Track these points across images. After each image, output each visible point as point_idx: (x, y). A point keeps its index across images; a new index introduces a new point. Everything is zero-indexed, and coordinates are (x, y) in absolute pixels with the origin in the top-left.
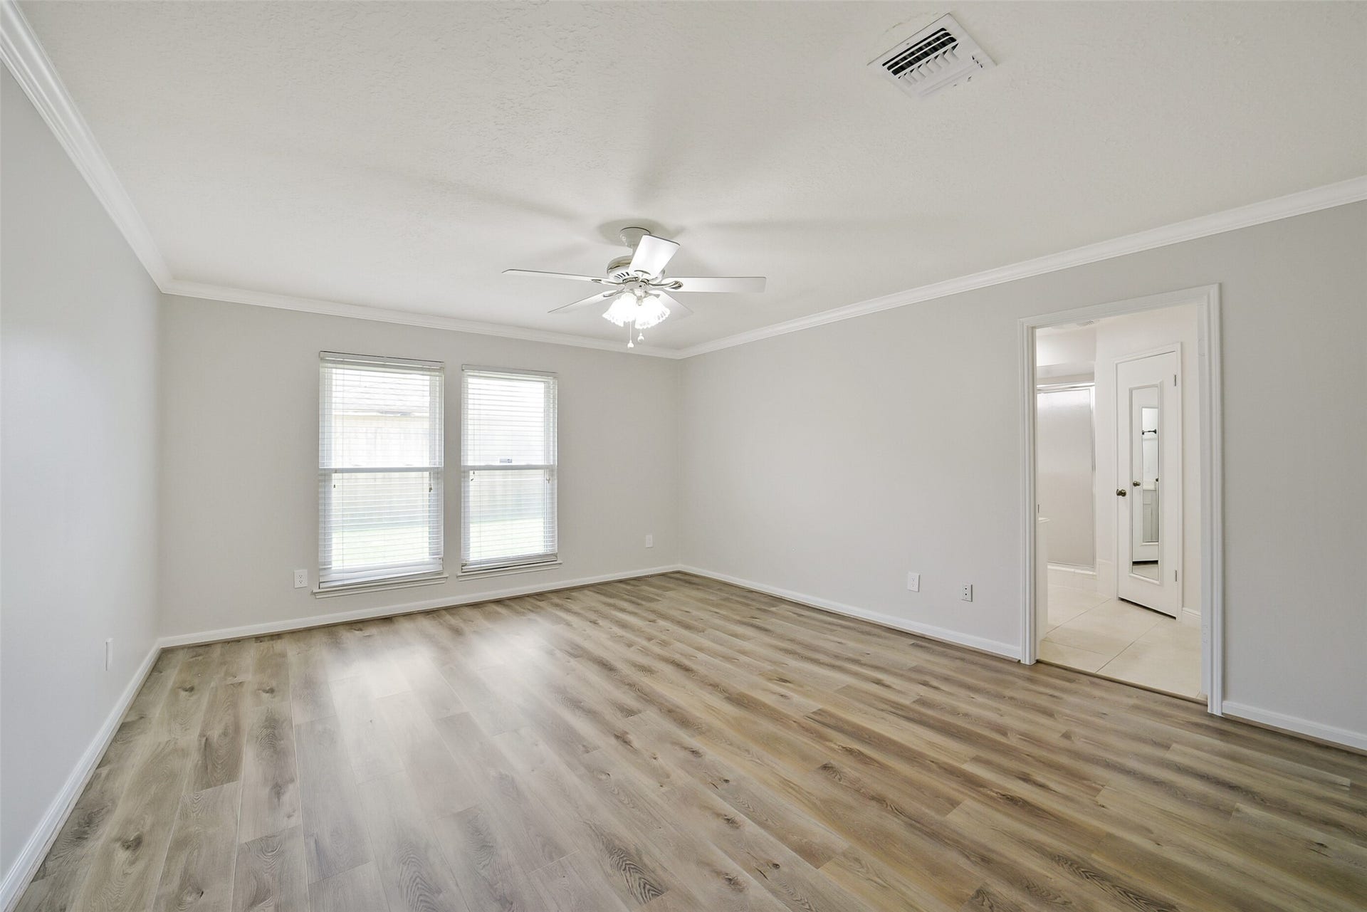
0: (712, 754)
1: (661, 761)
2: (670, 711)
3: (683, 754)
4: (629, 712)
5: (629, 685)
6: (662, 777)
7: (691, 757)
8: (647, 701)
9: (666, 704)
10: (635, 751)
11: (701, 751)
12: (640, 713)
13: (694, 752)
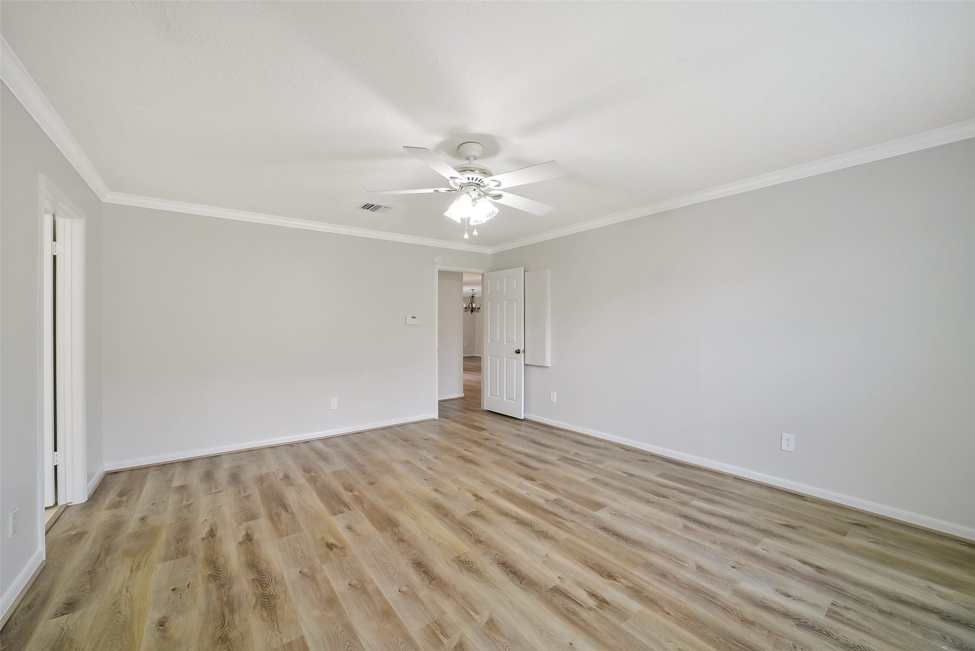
0: (427, 490)
1: (455, 487)
2: (446, 515)
3: (444, 490)
4: (476, 514)
5: (480, 542)
6: (456, 481)
7: (439, 489)
8: (464, 524)
9: (448, 522)
10: (470, 491)
11: (433, 491)
12: (468, 514)
13: (437, 491)
